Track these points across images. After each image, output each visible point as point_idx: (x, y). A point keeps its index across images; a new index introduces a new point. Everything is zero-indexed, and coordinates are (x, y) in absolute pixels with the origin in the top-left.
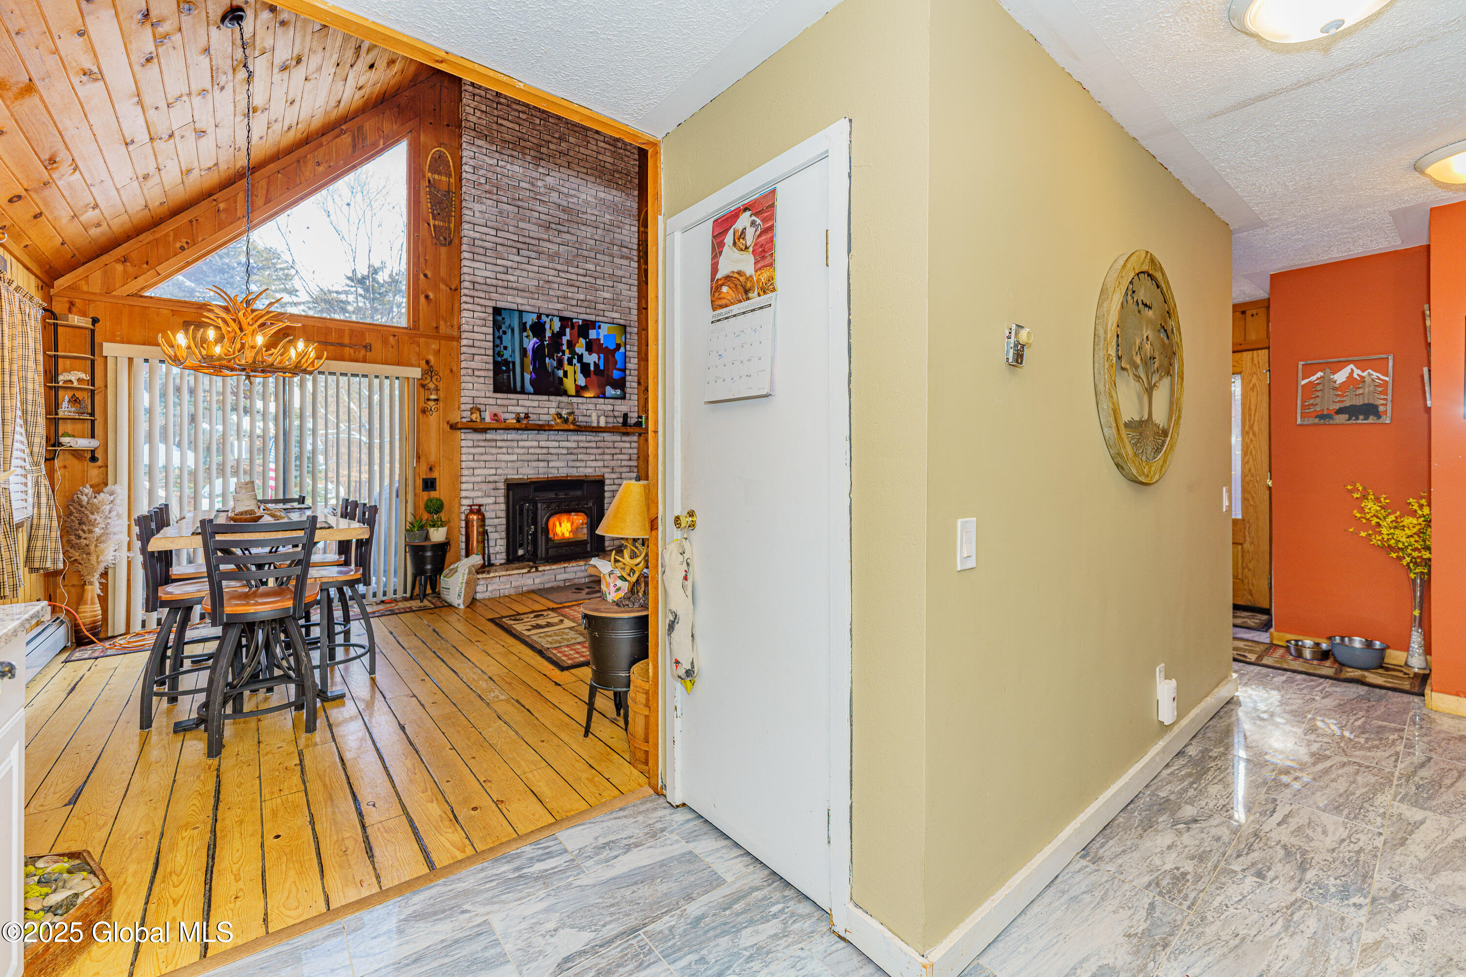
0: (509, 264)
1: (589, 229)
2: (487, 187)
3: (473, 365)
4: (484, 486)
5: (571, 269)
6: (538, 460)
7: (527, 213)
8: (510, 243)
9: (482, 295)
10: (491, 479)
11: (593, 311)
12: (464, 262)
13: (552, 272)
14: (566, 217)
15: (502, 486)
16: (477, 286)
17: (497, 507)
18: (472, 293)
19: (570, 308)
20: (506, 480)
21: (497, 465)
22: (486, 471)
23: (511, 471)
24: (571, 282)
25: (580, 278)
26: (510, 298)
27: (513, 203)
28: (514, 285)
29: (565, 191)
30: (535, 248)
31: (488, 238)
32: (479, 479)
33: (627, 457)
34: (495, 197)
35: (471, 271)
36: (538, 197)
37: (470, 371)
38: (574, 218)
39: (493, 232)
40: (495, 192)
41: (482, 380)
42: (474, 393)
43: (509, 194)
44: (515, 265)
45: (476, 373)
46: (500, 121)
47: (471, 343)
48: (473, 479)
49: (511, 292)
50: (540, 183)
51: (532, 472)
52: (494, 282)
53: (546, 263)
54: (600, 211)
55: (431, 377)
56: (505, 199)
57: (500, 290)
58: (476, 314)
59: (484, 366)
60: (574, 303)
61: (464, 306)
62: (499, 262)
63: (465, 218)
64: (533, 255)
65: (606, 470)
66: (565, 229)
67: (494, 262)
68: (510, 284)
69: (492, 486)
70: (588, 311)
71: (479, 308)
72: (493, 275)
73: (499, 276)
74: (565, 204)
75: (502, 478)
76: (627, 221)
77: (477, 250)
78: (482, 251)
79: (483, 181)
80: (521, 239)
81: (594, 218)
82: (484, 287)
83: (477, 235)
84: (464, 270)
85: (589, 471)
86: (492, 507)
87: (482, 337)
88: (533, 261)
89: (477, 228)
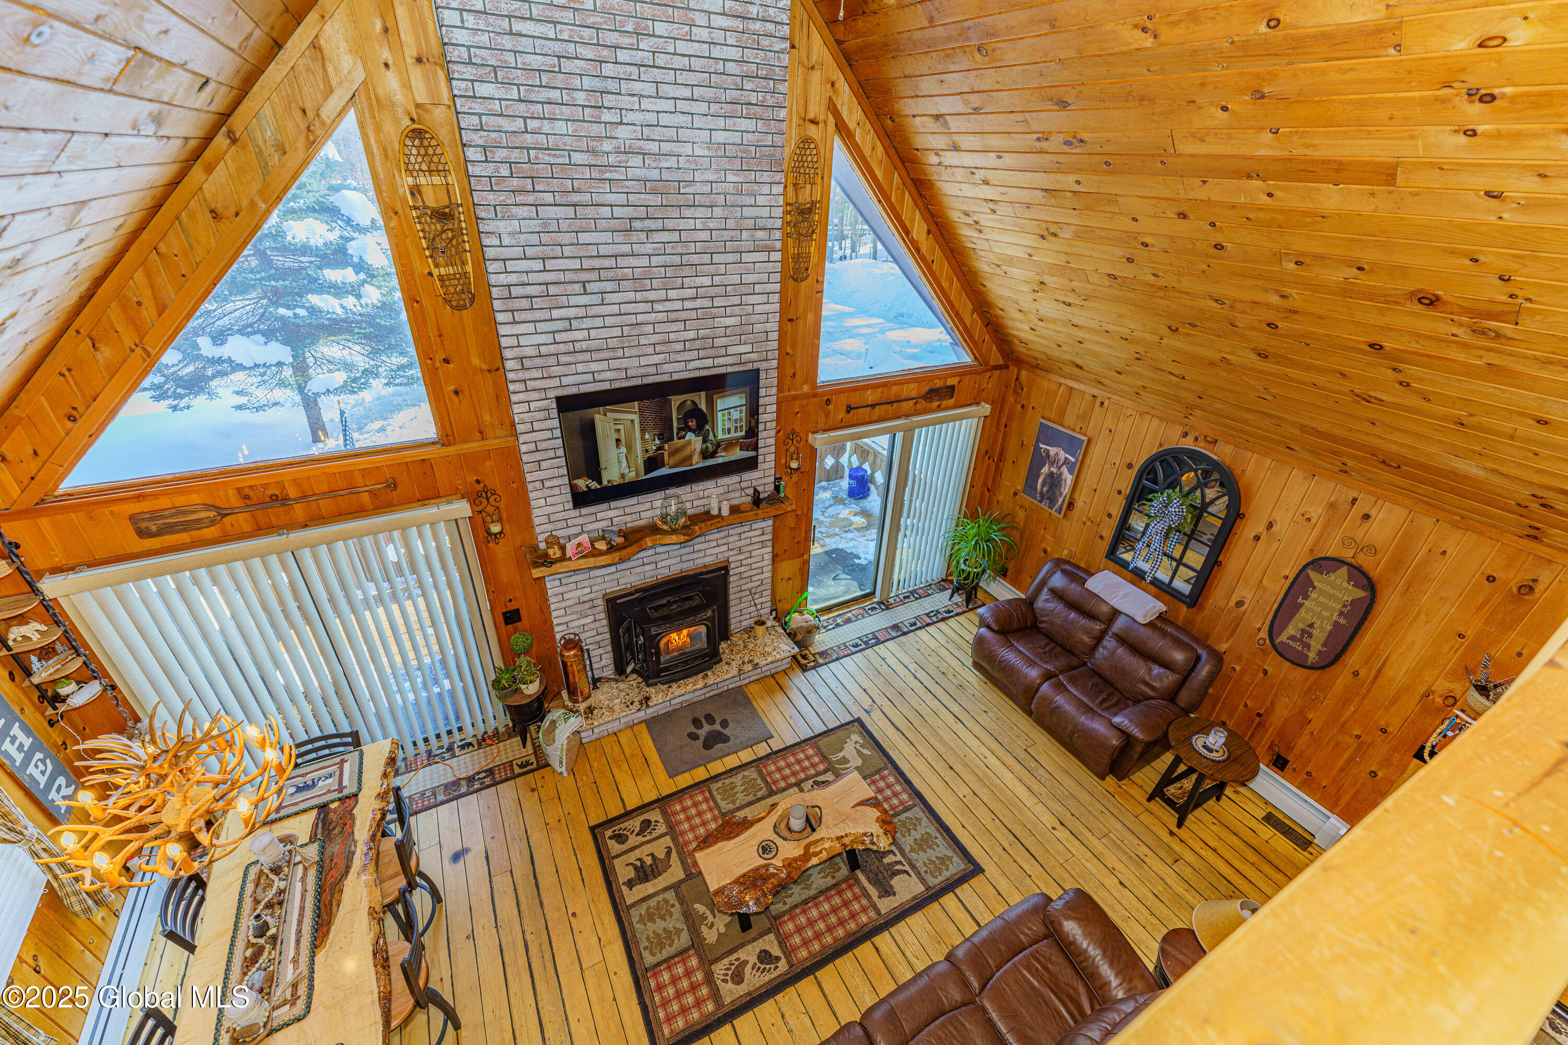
0: (572, 312)
1: (700, 212)
2: (515, 183)
3: (541, 475)
4: (578, 608)
5: (672, 294)
6: (644, 565)
7: (591, 212)
8: (569, 276)
9: (538, 374)
10: (586, 598)
11: (710, 352)
12: (503, 330)
13: (642, 307)
14: (658, 200)
15: (600, 602)
16: (527, 363)
17: (597, 624)
18: (521, 375)
19: (673, 357)
20: (604, 596)
21: (592, 582)
22: (579, 593)
23: (610, 585)
24: (672, 316)
25: (688, 305)
26: (580, 368)
27: (564, 200)
28: (584, 345)
29: (653, 147)
30: (610, 274)
31: (533, 278)
32: (571, 602)
33: (759, 532)
34: (530, 198)
35: (513, 341)
36: (607, 176)
37: (538, 485)
38: (673, 199)
39: (538, 265)
40: (530, 187)
41: (556, 491)
42: (549, 510)
43: (555, 184)
44: (581, 312)
45: (547, 484)
46: (518, 26)
47: (532, 447)
48: (563, 604)
49: (581, 357)
50: (607, 146)
51: (637, 578)
52: (553, 349)
53: (631, 296)
54: (717, 171)
55: (488, 499)
56: (549, 198)
57: (564, 359)
58: (533, 405)
59: (556, 472)
60: (679, 347)
61: (514, 398)
62: (556, 313)
63: (490, 253)
64: (609, 286)
65: (731, 553)
66: (659, 224)
67: (548, 316)
68: (578, 346)
69: (587, 605)
70: (702, 353)
71: (535, 395)
72: (548, 338)
73: (559, 337)
74: (655, 174)
75: (600, 595)
76: (766, 177)
77: (517, 304)
78: (525, 303)
79: (504, 171)
80: (587, 264)
81: (707, 189)
82: (539, 362)
83: (512, 279)
84: (504, 342)
85: (708, 560)
86: (592, 626)
87: (548, 434)
88: (610, 298)
89: (511, 265)
